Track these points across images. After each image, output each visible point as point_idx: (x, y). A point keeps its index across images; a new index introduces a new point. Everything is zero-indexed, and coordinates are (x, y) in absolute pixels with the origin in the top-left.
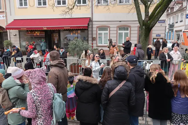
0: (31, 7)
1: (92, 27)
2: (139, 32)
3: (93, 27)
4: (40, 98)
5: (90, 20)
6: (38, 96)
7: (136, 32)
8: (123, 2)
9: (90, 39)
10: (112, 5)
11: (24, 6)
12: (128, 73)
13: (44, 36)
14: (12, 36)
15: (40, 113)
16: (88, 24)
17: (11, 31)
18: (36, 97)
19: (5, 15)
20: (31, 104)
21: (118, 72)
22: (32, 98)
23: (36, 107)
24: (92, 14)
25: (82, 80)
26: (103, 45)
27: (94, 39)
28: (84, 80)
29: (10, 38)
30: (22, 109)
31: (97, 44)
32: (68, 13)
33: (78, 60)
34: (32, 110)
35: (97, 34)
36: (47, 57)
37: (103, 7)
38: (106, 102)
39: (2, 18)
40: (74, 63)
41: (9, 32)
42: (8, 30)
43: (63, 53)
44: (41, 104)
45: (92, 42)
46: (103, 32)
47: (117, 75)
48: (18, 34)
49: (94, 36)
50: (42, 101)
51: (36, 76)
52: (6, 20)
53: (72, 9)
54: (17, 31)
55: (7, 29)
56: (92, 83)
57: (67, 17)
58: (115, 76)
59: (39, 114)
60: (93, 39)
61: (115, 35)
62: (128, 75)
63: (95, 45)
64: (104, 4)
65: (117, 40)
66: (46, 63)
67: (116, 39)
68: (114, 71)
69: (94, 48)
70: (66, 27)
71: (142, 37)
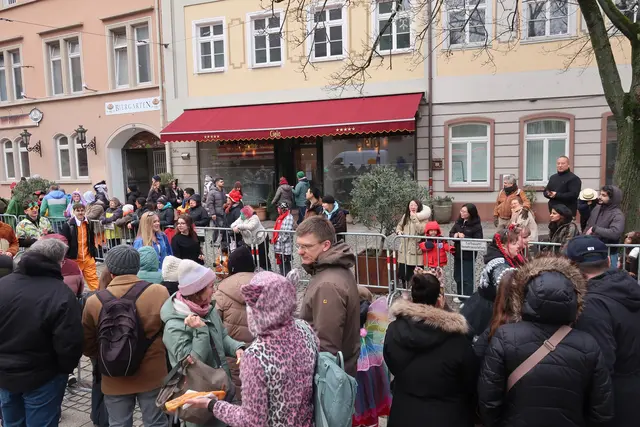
0: (235, 68)
1: (430, 126)
2: (608, 137)
3: (434, 124)
4: (282, 371)
5: (422, 102)
6: (277, 364)
7: (597, 137)
8: (542, 33)
9: (423, 165)
10: (503, 45)
11: (213, 68)
12: (580, 300)
13: (272, 158)
14: (178, 161)
15: (279, 418)
16: (417, 116)
17: (177, 144)
18: (271, 366)
19: (159, 98)
20: (257, 388)
21: (540, 295)
22: (259, 369)
23: (269, 396)
24: (431, 79)
25: (409, 317)
26: (469, 184)
27: (437, 164)
28: (416, 319)
29: (172, 166)
30: (218, 395)
31: (446, 180)
32: (349, 81)
33: (383, 239)
34: (258, 408)
35: (446, 148)
36: (283, 226)
37: (469, 53)
38: (495, 403)
39: (153, 108)
40: (368, 247)
41: (171, 148)
42: (167, 143)
43: (334, 216)
44: (284, 388)
45: (431, 175)
46: (469, 140)
47: (538, 306)
48: (194, 153)
49: (438, 154)
50: (287, 378)
51: (276, 302)
52: (161, 114)
53: (363, 68)
54: (193, 143)
55: (165, 138)
56: (444, 327)
57: (345, 95)
58: (529, 309)
59: (277, 421)
60: (435, 165)
61: (515, 151)
62: (579, 305)
63: (439, 186)
64: (473, 44)
65: (520, 168)
66: (278, 247)
67: (516, 164)
68: (526, 291)
69: (436, 196)
70: (343, 127)
71: (623, 156)
